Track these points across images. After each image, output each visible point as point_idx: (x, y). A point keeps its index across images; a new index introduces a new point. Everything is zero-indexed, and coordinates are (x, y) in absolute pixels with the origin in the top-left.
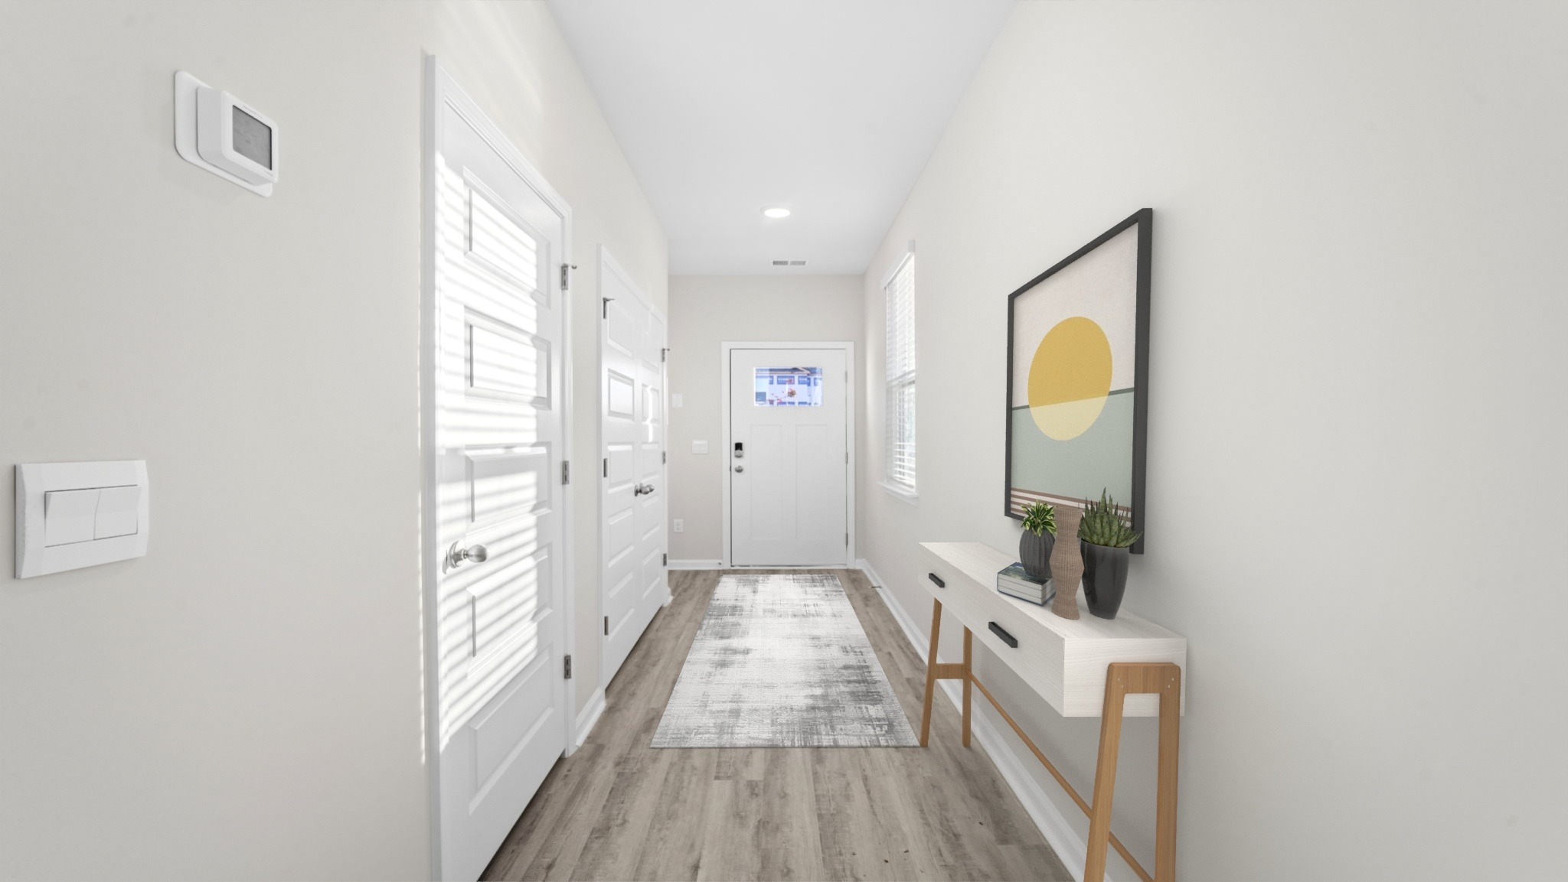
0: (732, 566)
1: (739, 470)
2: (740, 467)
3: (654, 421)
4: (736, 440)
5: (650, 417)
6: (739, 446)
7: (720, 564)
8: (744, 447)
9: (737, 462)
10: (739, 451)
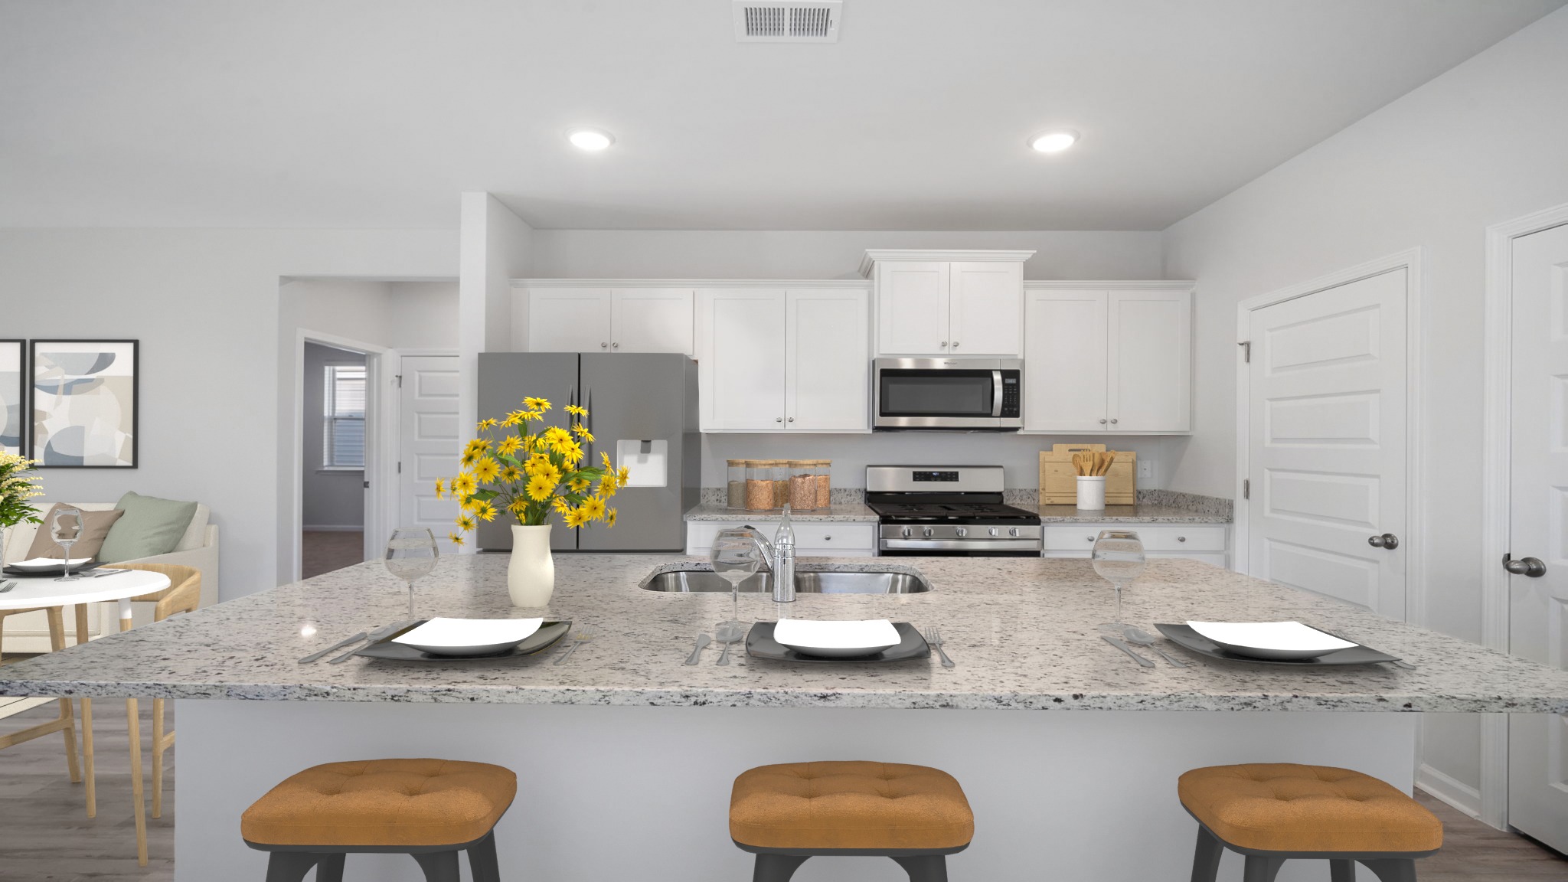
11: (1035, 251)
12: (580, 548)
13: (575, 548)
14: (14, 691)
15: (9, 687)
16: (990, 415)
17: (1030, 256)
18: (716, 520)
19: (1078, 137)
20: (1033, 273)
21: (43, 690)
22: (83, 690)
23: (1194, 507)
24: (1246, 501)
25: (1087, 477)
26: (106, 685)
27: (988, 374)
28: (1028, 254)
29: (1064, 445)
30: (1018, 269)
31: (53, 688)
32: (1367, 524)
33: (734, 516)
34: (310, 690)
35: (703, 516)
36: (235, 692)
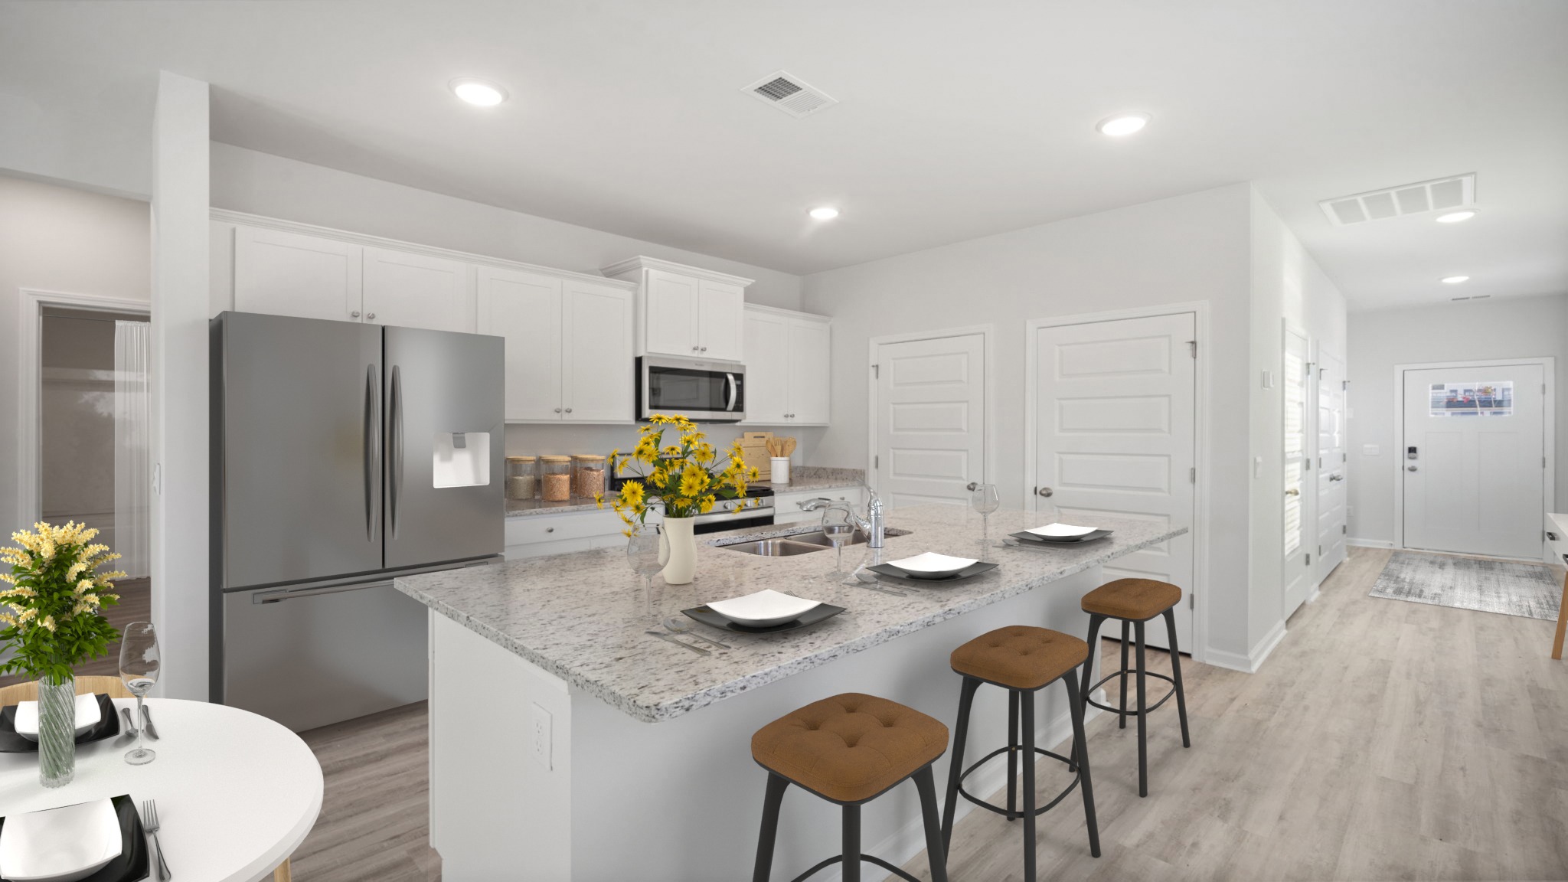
0: (1404, 548)
1: (1413, 469)
2: (1413, 467)
3: (1339, 432)
4: (1409, 444)
5: (1337, 430)
6: (1412, 450)
7: (1392, 545)
8: (1418, 451)
9: (1409, 463)
10: (1412, 454)
11: (754, 281)
12: (387, 566)
13: (380, 567)
14: (699, 703)
15: (694, 701)
16: (724, 410)
17: (749, 284)
18: (531, 514)
19: (841, 212)
20: (751, 297)
21: (723, 693)
22: (754, 683)
23: (834, 477)
24: (876, 470)
25: (779, 458)
26: (771, 671)
27: (723, 376)
28: (748, 282)
29: (751, 433)
30: (740, 293)
31: (731, 689)
32: (961, 478)
33: (548, 509)
34: (890, 632)
35: (517, 512)
36: (852, 648)
